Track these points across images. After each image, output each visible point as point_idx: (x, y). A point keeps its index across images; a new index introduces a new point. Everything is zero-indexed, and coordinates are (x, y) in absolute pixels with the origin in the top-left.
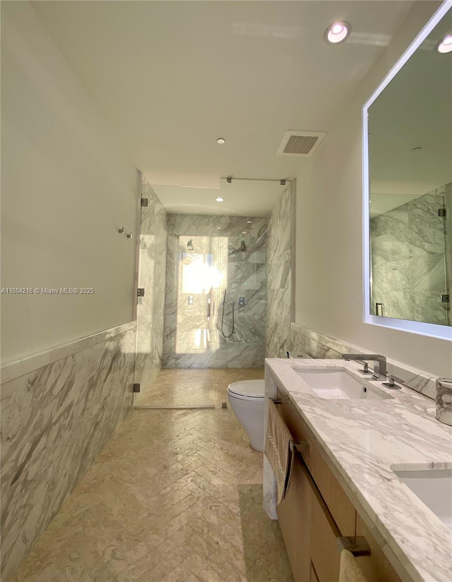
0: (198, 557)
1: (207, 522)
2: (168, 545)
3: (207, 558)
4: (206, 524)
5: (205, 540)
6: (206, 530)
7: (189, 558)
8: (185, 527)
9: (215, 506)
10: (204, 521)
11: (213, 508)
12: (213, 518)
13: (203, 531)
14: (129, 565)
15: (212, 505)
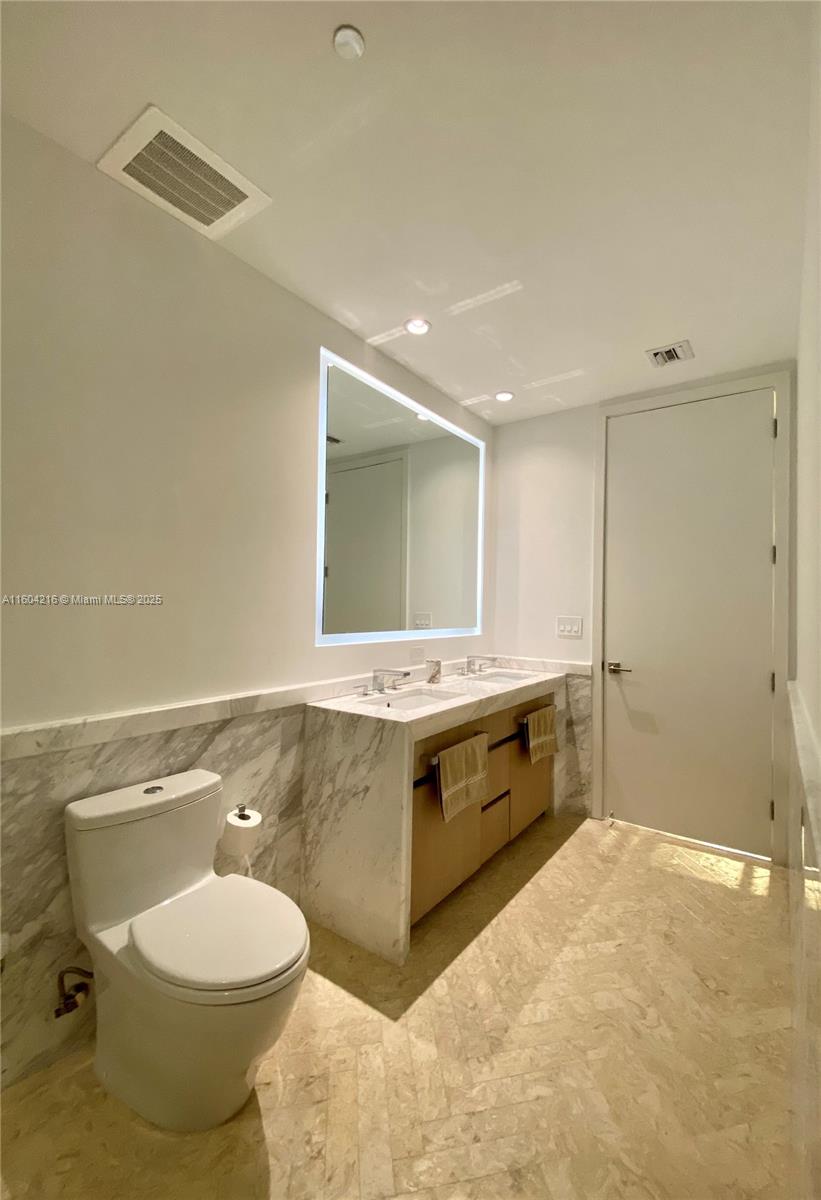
0: (529, 960)
1: (494, 989)
2: (563, 989)
3: (519, 954)
4: (498, 989)
5: (511, 972)
6: (502, 983)
7: (540, 964)
8: (530, 1001)
9: (466, 1006)
10: (499, 994)
11: (470, 1005)
12: (482, 992)
13: (507, 983)
14: (620, 989)
15: (470, 1012)
